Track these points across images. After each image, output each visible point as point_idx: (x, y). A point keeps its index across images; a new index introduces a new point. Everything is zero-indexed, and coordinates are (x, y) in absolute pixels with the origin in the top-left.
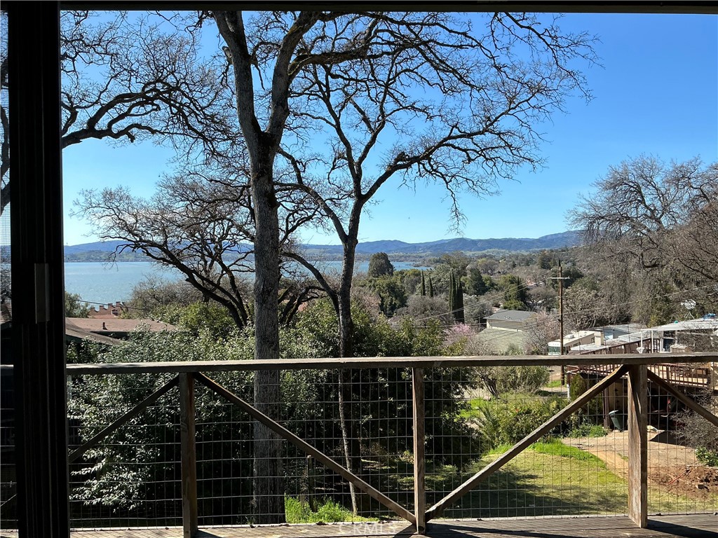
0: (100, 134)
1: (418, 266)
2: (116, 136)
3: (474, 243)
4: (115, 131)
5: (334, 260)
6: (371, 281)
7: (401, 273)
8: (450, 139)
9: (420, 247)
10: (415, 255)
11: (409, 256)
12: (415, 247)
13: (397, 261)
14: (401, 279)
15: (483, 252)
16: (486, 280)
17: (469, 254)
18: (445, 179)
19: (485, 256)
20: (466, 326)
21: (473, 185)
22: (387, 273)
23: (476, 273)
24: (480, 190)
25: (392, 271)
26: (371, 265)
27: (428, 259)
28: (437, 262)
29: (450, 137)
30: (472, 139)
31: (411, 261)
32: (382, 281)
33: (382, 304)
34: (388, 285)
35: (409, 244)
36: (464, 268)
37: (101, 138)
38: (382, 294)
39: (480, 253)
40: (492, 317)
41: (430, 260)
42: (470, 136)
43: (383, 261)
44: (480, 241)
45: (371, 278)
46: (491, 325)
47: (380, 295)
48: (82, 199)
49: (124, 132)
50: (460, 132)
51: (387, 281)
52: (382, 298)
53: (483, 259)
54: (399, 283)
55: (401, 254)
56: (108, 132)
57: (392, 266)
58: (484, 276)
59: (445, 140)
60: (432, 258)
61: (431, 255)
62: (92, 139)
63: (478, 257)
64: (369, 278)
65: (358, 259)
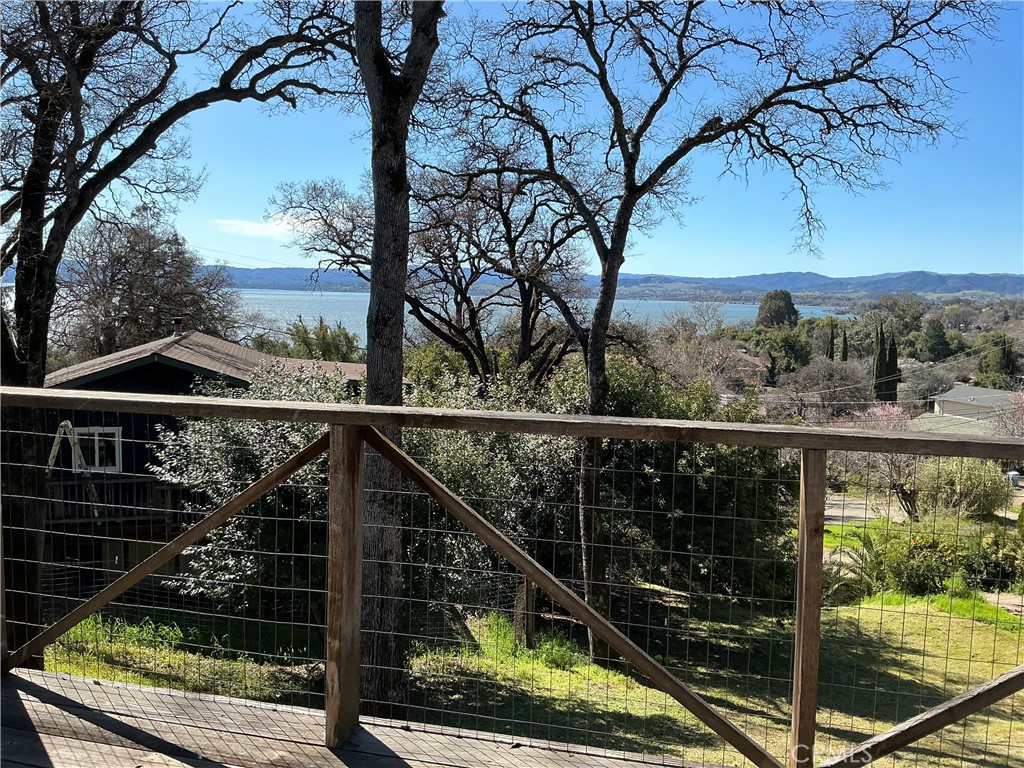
0: (238, 95)
1: (843, 313)
2: (263, 98)
3: (941, 281)
4: (260, 90)
5: (710, 300)
6: (759, 333)
7: (810, 322)
8: (787, 92)
9: (849, 284)
10: (839, 296)
11: (830, 298)
12: (841, 283)
13: (810, 304)
14: (808, 331)
15: (958, 294)
16: (952, 339)
17: (931, 296)
18: (790, 161)
19: (958, 301)
20: (896, 409)
21: (842, 170)
22: (786, 322)
23: (937, 328)
24: (852, 178)
25: (797, 319)
26: (761, 308)
27: (860, 302)
28: (875, 307)
29: (786, 89)
30: (824, 90)
31: (833, 305)
32: (777, 334)
33: (773, 368)
34: (785, 340)
35: (832, 279)
36: (917, 318)
37: (239, 100)
38: (774, 354)
39: (950, 296)
40: (947, 396)
41: (863, 305)
42: (820, 85)
43: (782, 304)
44: (952, 277)
45: (761, 327)
46: (942, 408)
47: (770, 355)
49: (277, 91)
50: (800, 78)
51: (782, 334)
52: (774, 360)
53: (956, 306)
54: (803, 338)
55: (817, 293)
56: (250, 92)
57: (795, 312)
58: (950, 333)
59: (778, 93)
60: (867, 301)
61: (867, 296)
62: (226, 101)
63: (947, 303)
64: (758, 329)
65: (747, 300)
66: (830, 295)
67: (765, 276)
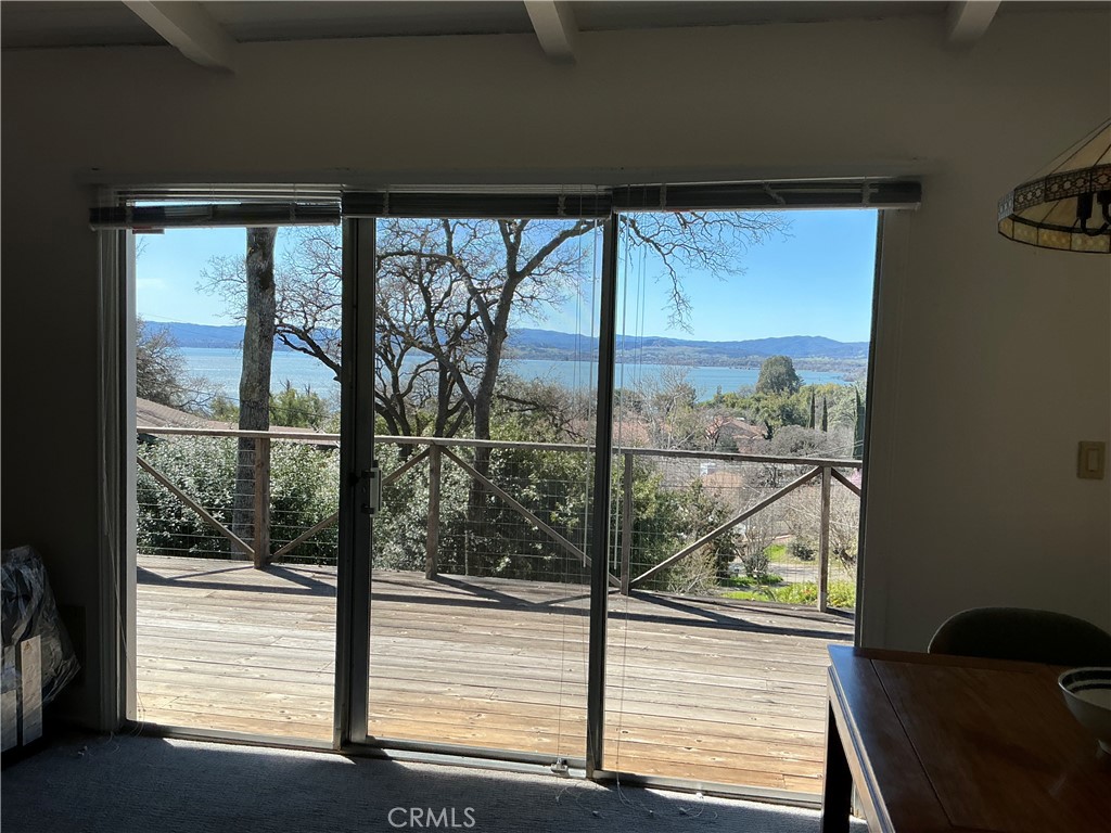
5: (714, 364)
6: (758, 400)
7: (812, 389)
11: (839, 364)
12: (852, 348)
13: (819, 369)
22: (786, 389)
25: (798, 385)
26: (762, 374)
31: (842, 370)
32: (775, 402)
33: (769, 437)
34: (782, 408)
35: (841, 344)
38: (771, 423)
43: (783, 370)
45: (761, 394)
47: (767, 424)
48: (210, 270)
51: (780, 401)
52: (770, 429)
55: (827, 359)
57: (797, 379)
64: (757, 396)
65: (754, 365)
66: (839, 360)
67: (772, 340)
